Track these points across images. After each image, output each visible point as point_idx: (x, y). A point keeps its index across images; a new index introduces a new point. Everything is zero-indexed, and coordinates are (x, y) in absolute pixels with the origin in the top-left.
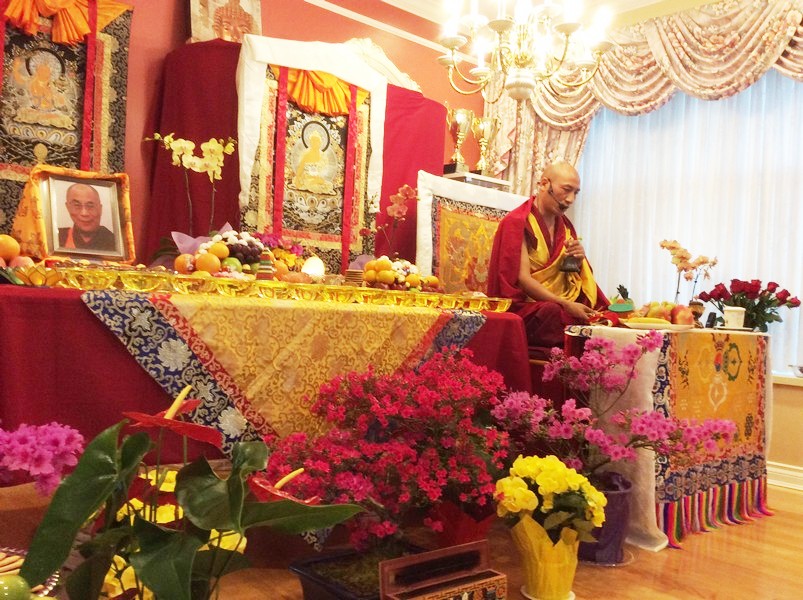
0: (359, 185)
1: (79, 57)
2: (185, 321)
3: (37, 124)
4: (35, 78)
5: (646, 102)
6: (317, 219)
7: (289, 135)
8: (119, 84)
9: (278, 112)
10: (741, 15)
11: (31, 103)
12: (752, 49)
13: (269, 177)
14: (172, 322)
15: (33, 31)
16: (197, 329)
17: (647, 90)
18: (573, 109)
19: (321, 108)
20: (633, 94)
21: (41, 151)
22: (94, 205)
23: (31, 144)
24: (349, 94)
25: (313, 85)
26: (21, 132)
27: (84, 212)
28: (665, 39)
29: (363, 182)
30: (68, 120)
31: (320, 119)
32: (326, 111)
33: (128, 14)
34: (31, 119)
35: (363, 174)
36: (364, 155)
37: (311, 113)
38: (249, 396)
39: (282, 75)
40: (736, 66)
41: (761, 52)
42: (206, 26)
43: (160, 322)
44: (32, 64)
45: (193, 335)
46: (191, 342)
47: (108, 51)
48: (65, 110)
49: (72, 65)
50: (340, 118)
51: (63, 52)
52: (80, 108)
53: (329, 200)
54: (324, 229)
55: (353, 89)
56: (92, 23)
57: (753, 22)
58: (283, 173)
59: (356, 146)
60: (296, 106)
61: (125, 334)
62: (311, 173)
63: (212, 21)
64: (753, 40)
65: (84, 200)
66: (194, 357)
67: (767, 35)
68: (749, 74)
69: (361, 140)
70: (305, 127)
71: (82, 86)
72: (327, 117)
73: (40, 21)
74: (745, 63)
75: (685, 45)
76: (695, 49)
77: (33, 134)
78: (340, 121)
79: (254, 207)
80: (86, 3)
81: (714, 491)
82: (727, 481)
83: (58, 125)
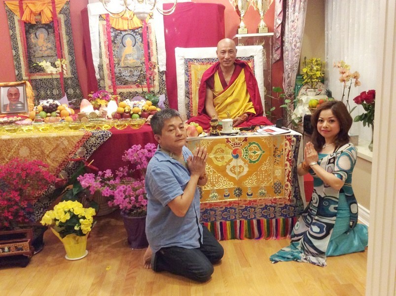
1: (52, 27)
6: (134, 79)
13: (107, 64)
22: (17, 94)
26: (38, 61)
29: (156, 57)
31: (130, 32)
32: (132, 28)
35: (155, 53)
36: (154, 44)
37: (125, 31)
39: (106, 18)
44: (37, 34)
47: (63, 21)
49: (51, 30)
51: (47, 27)
53: (139, 69)
58: (114, 61)
62: (129, 58)
65: (13, 93)
70: (123, 37)
71: (55, 37)
72: (133, 30)
77: (42, 60)
78: (140, 31)
79: (102, 78)
80: (51, 4)
81: (241, 221)
82: (255, 218)
83: (50, 55)
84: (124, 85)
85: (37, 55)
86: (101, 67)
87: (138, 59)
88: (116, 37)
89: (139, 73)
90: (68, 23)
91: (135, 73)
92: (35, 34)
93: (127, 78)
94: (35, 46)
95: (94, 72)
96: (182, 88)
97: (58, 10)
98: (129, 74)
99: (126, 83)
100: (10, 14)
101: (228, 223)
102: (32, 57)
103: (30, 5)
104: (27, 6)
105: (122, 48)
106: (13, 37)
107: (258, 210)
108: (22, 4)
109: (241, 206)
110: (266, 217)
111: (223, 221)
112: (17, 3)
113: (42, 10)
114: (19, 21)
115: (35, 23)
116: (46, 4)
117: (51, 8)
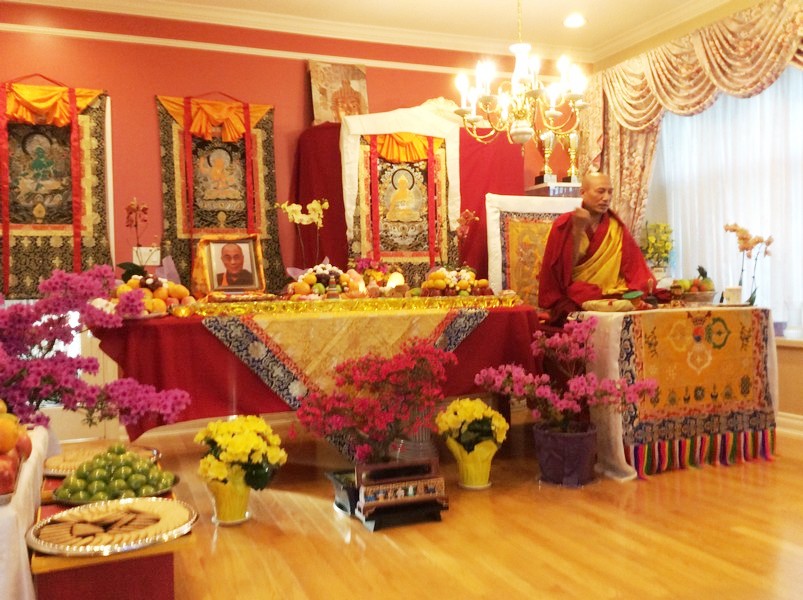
0: (441, 211)
1: (240, 150)
2: (262, 330)
3: (218, 199)
4: (214, 168)
5: (699, 103)
6: (408, 241)
7: (381, 182)
8: (269, 162)
9: (372, 167)
10: (761, 21)
11: (213, 186)
12: (771, 51)
13: (367, 216)
14: (255, 332)
15: (209, 138)
16: (271, 335)
17: (698, 92)
18: (644, 114)
19: (403, 159)
20: (688, 97)
21: (222, 217)
22: (239, 256)
23: (215, 213)
24: (426, 144)
25: (398, 144)
26: (208, 206)
27: (233, 262)
28: (707, 47)
29: (445, 208)
30: (237, 193)
31: (405, 167)
32: (409, 160)
33: (271, 112)
34: (214, 196)
35: (444, 201)
36: (444, 187)
37: (399, 163)
38: (307, 373)
39: (372, 141)
40: (760, 66)
41: (778, 52)
42: (326, 109)
43: (248, 332)
44: (211, 159)
45: (267, 337)
46: (266, 343)
47: (260, 141)
48: (235, 186)
49: (237, 155)
50: (421, 163)
51: (231, 148)
52: (245, 184)
53: (417, 225)
54: (414, 248)
55: (430, 140)
56: (247, 125)
57: (771, 25)
58: (378, 211)
59: (436, 181)
60: (385, 160)
61: (227, 340)
62: (401, 207)
63: (330, 104)
64: (771, 42)
65: (232, 254)
66: (269, 351)
67: (781, 37)
68: (768, 74)
69: (441, 176)
70: (394, 174)
71: (245, 167)
72: (411, 164)
73: (212, 130)
74: (766, 65)
75: (721, 51)
76: (728, 54)
77: (216, 206)
78: (422, 165)
79: (358, 239)
80: (242, 110)
81: (702, 439)
82: (719, 431)
83: (231, 197)
84: (392, 250)
85: (207, 196)
86: (357, 219)
87: (416, 209)
88: (383, 172)
89: (416, 233)
90: (268, 145)
91: (411, 232)
92: (208, 158)
93: (396, 240)
94: (206, 180)
95: (344, 227)
96: (497, 258)
97: (254, 121)
98: (400, 234)
99: (394, 248)
100: (165, 119)
101: (688, 442)
102: (197, 200)
103: (207, 108)
104: (200, 108)
105: (391, 190)
106: (167, 161)
107: (723, 420)
108: (190, 103)
109: (704, 415)
110: (732, 430)
111: (683, 439)
112: (180, 101)
113: (228, 120)
114: (180, 132)
115: (210, 139)
116: (233, 111)
117: (242, 116)
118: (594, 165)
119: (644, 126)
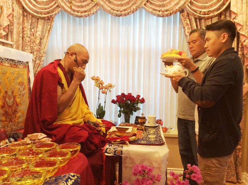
17: (85, 6)
20: (79, 7)
40: (128, 3)
68: (135, 7)
118: (4, 31)
119: (45, 16)
